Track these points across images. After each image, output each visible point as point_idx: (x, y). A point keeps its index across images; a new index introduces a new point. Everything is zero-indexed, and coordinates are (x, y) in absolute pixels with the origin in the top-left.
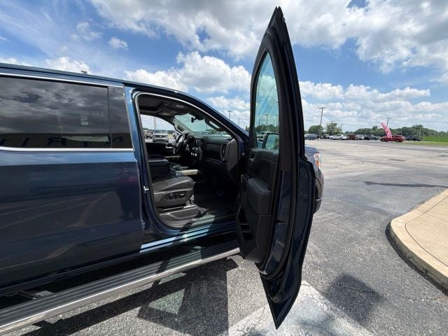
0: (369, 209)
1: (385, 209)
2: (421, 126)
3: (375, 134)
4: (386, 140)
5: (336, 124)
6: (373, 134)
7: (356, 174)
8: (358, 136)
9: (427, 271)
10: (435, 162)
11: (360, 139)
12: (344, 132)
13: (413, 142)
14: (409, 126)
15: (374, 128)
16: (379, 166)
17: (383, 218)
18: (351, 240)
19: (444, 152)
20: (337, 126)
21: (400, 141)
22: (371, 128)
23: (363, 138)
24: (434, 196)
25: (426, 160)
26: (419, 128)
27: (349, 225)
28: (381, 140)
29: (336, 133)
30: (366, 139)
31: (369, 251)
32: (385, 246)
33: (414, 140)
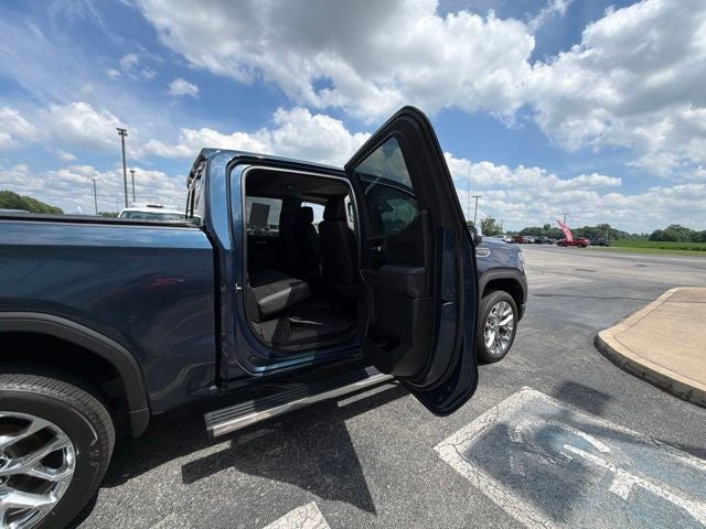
0: (568, 323)
1: (587, 323)
2: (607, 225)
3: (549, 235)
4: (565, 244)
5: (494, 221)
6: (546, 235)
7: (539, 286)
8: (526, 238)
9: (644, 374)
10: (632, 273)
11: (530, 242)
12: (505, 232)
13: (598, 247)
14: (593, 225)
15: (547, 227)
16: (563, 278)
17: (588, 332)
18: (560, 352)
19: (641, 260)
20: (495, 224)
21: (584, 245)
22: (542, 227)
23: (533, 240)
24: (638, 310)
25: (621, 270)
26: (605, 228)
27: (553, 339)
28: (558, 244)
29: (494, 234)
30: (537, 242)
31: (583, 361)
32: (598, 357)
33: (601, 244)
